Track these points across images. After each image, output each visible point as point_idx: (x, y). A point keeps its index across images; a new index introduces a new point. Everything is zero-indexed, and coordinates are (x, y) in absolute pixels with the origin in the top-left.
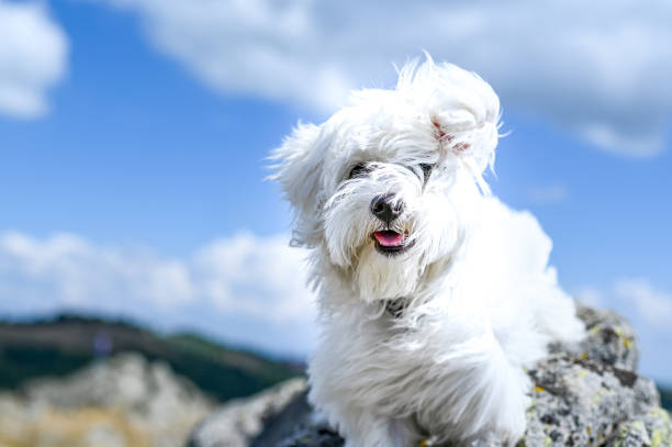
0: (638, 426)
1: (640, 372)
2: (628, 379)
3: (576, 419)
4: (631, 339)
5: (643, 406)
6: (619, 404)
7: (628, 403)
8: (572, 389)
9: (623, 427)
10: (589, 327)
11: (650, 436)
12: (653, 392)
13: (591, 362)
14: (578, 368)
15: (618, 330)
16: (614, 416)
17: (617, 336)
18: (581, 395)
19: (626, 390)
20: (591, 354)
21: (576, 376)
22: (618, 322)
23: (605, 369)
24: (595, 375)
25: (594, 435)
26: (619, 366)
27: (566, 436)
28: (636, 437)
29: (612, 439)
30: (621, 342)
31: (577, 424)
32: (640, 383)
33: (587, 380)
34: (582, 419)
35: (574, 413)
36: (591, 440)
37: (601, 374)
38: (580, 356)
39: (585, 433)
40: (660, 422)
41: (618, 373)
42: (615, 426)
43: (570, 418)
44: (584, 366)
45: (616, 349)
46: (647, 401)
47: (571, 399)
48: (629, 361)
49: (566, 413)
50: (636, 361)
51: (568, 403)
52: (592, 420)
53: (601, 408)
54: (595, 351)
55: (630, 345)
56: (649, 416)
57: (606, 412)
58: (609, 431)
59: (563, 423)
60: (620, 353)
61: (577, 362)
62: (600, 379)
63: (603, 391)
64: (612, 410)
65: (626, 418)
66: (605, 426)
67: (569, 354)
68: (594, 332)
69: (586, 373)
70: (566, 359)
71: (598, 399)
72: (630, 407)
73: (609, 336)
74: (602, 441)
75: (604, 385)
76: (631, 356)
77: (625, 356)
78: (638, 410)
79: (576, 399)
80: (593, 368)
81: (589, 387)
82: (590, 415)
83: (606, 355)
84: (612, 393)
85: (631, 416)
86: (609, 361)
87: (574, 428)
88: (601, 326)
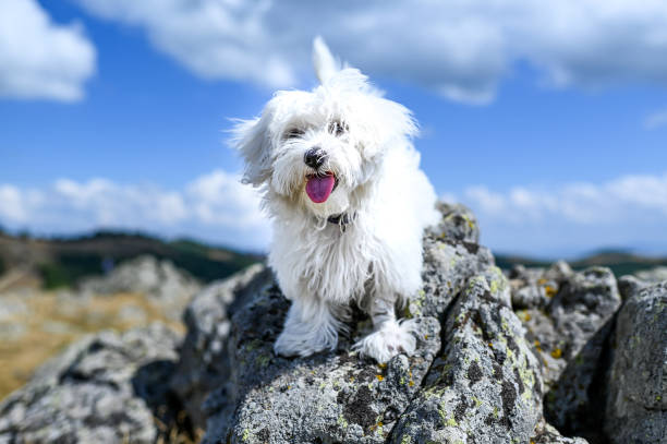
0: (481, 279)
1: (481, 243)
2: (473, 249)
3: (440, 277)
4: (474, 222)
5: (484, 265)
6: (468, 265)
7: (474, 264)
8: (437, 257)
9: (471, 280)
10: (445, 216)
11: (490, 285)
12: (490, 256)
13: (448, 239)
14: (439, 243)
15: (464, 216)
16: (465, 274)
17: (464, 221)
18: (443, 260)
19: (472, 256)
20: (448, 234)
21: (438, 249)
22: (464, 212)
23: (457, 243)
24: (450, 247)
25: (453, 287)
26: (467, 240)
27: (434, 289)
28: (480, 286)
29: (465, 288)
30: (467, 224)
31: (441, 280)
32: (481, 251)
33: (445, 251)
34: (444, 277)
35: (438, 272)
36: (451, 290)
37: (455, 246)
38: (441, 236)
39: (446, 286)
40: (495, 276)
41: (466, 245)
42: (466, 280)
43: (436, 276)
44: (443, 241)
45: (464, 229)
46: (486, 262)
47: (436, 264)
48: (473, 237)
49: (433, 273)
50: (477, 236)
51: (434, 267)
52: (450, 277)
53: (456, 268)
54: (450, 231)
55: (473, 226)
56: (488, 272)
57: (459, 271)
58: (463, 282)
59: (432, 280)
60: (467, 232)
61: (439, 239)
62: (454, 250)
63: (457, 258)
64: (464, 270)
65: (473, 274)
66: (459, 281)
67: (433, 234)
68: (448, 219)
69: (445, 246)
70: (431, 238)
71: (453, 262)
72: (476, 267)
73: (459, 221)
74: (458, 290)
75: (457, 253)
76: (474, 233)
77: (470, 234)
78: (481, 269)
79: (439, 264)
80: (449, 243)
81: (447, 255)
82: (449, 274)
83: (458, 234)
84: (463, 258)
85: (476, 273)
86: (459, 238)
87: (439, 283)
88: (453, 215)
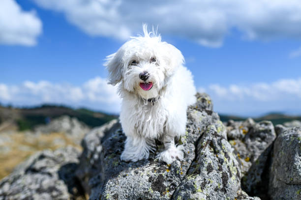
0: (213, 126)
1: (213, 110)
2: (210, 113)
3: (195, 126)
4: (210, 101)
5: (215, 120)
6: (207, 120)
7: (210, 120)
8: (193, 117)
9: (209, 127)
10: (198, 98)
11: (217, 128)
12: (217, 116)
13: (199, 108)
14: (195, 110)
15: (206, 98)
16: (206, 124)
17: (206, 100)
18: (196, 118)
19: (209, 116)
21: (194, 113)
22: (206, 97)
23: (203, 110)
24: (200, 112)
25: (200, 130)
26: (207, 109)
27: (192, 131)
28: (213, 130)
29: (206, 131)
30: (207, 102)
31: (195, 127)
32: (214, 114)
33: (197, 114)
34: (197, 126)
35: (194, 124)
36: (200, 131)
37: (201, 112)
38: (195, 107)
39: (198, 129)
40: (219, 125)
41: (207, 111)
42: (207, 127)
43: (193, 125)
47: (193, 120)
48: (210, 108)
49: (192, 124)
50: (212, 107)
51: (192, 121)
52: (199, 126)
53: (202, 122)
54: (200, 105)
55: (210, 103)
56: (216, 123)
57: (204, 123)
58: (205, 128)
59: (191, 127)
60: (207, 105)
61: (194, 109)
62: (201, 113)
63: (203, 117)
64: (205, 122)
65: (210, 124)
66: (204, 127)
67: (192, 107)
68: (199, 100)
69: (197, 112)
71: (201, 119)
72: (211, 121)
73: (204, 100)
74: (203, 131)
75: (202, 115)
76: (211, 106)
77: (209, 106)
78: (213, 122)
79: (195, 120)
80: (199, 110)
81: (198, 116)
82: (199, 124)
83: (203, 106)
84: (205, 117)
85: (211, 124)
86: (204, 108)
87: (194, 128)
88: (201, 98)
